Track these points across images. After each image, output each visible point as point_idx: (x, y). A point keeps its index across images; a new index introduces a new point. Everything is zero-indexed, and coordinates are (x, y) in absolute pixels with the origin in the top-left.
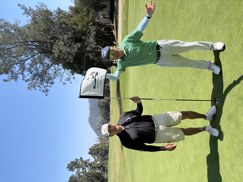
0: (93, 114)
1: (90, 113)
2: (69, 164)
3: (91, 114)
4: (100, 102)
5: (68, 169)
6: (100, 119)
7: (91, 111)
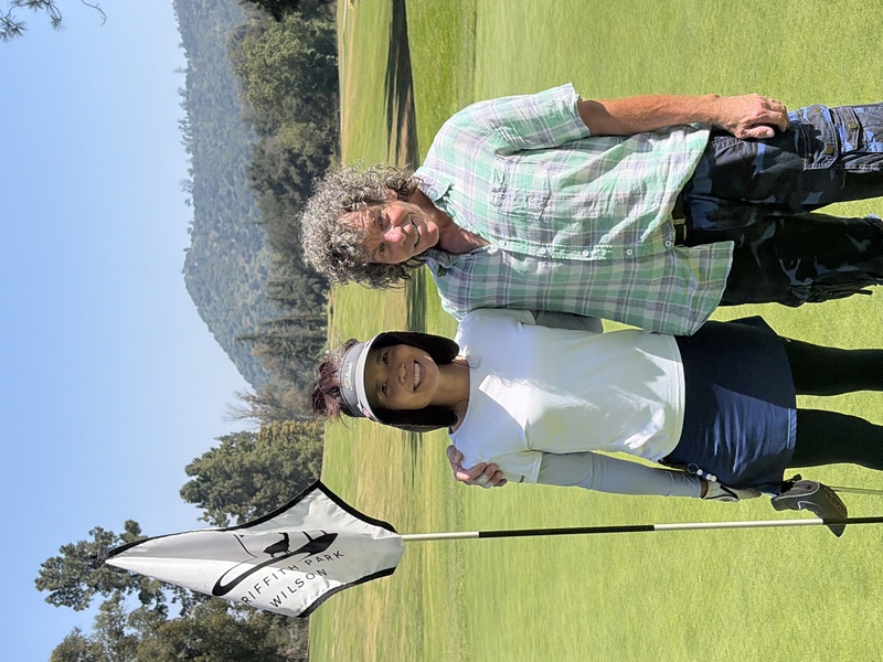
0: (213, 234)
1: (196, 223)
2: (52, 563)
3: (198, 231)
4: (269, 149)
5: (47, 593)
6: (262, 270)
7: (199, 210)
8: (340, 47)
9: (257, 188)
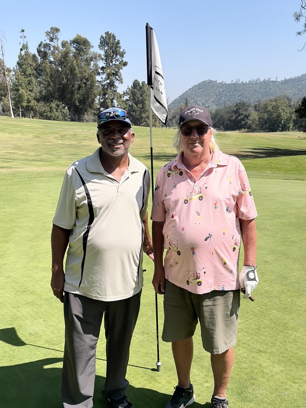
1: (225, 84)
8: (284, 133)
9: (237, 105)
